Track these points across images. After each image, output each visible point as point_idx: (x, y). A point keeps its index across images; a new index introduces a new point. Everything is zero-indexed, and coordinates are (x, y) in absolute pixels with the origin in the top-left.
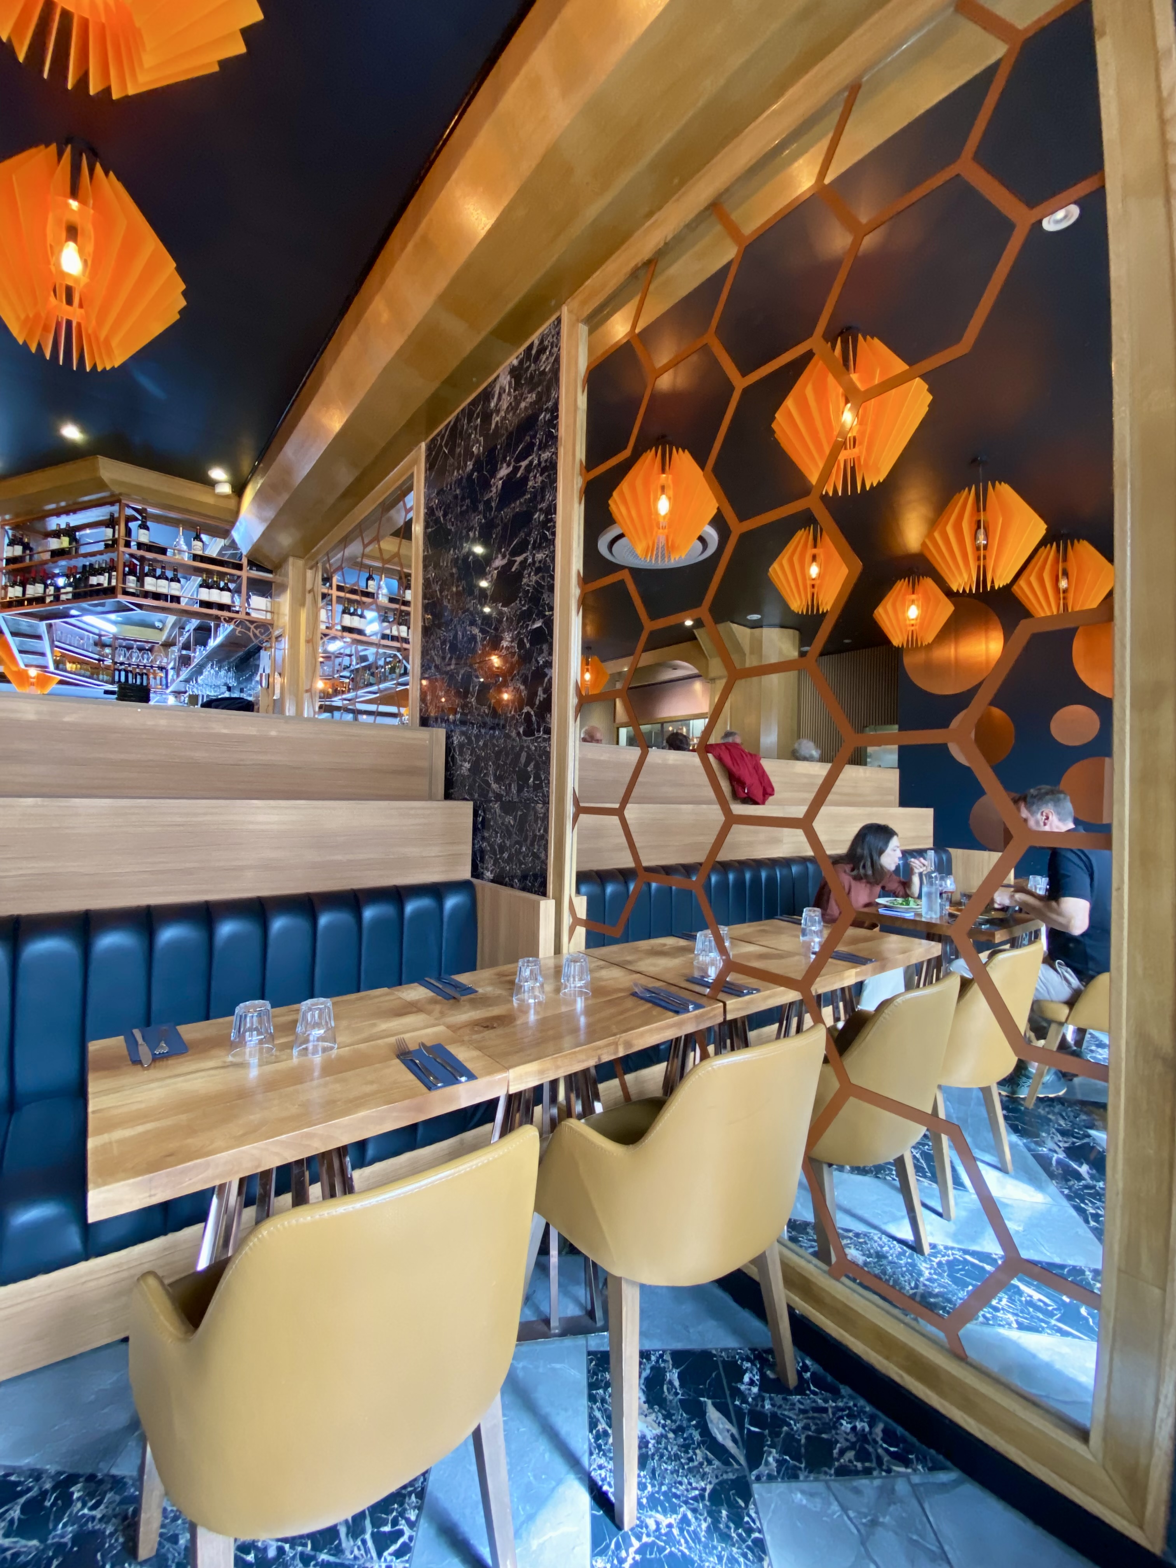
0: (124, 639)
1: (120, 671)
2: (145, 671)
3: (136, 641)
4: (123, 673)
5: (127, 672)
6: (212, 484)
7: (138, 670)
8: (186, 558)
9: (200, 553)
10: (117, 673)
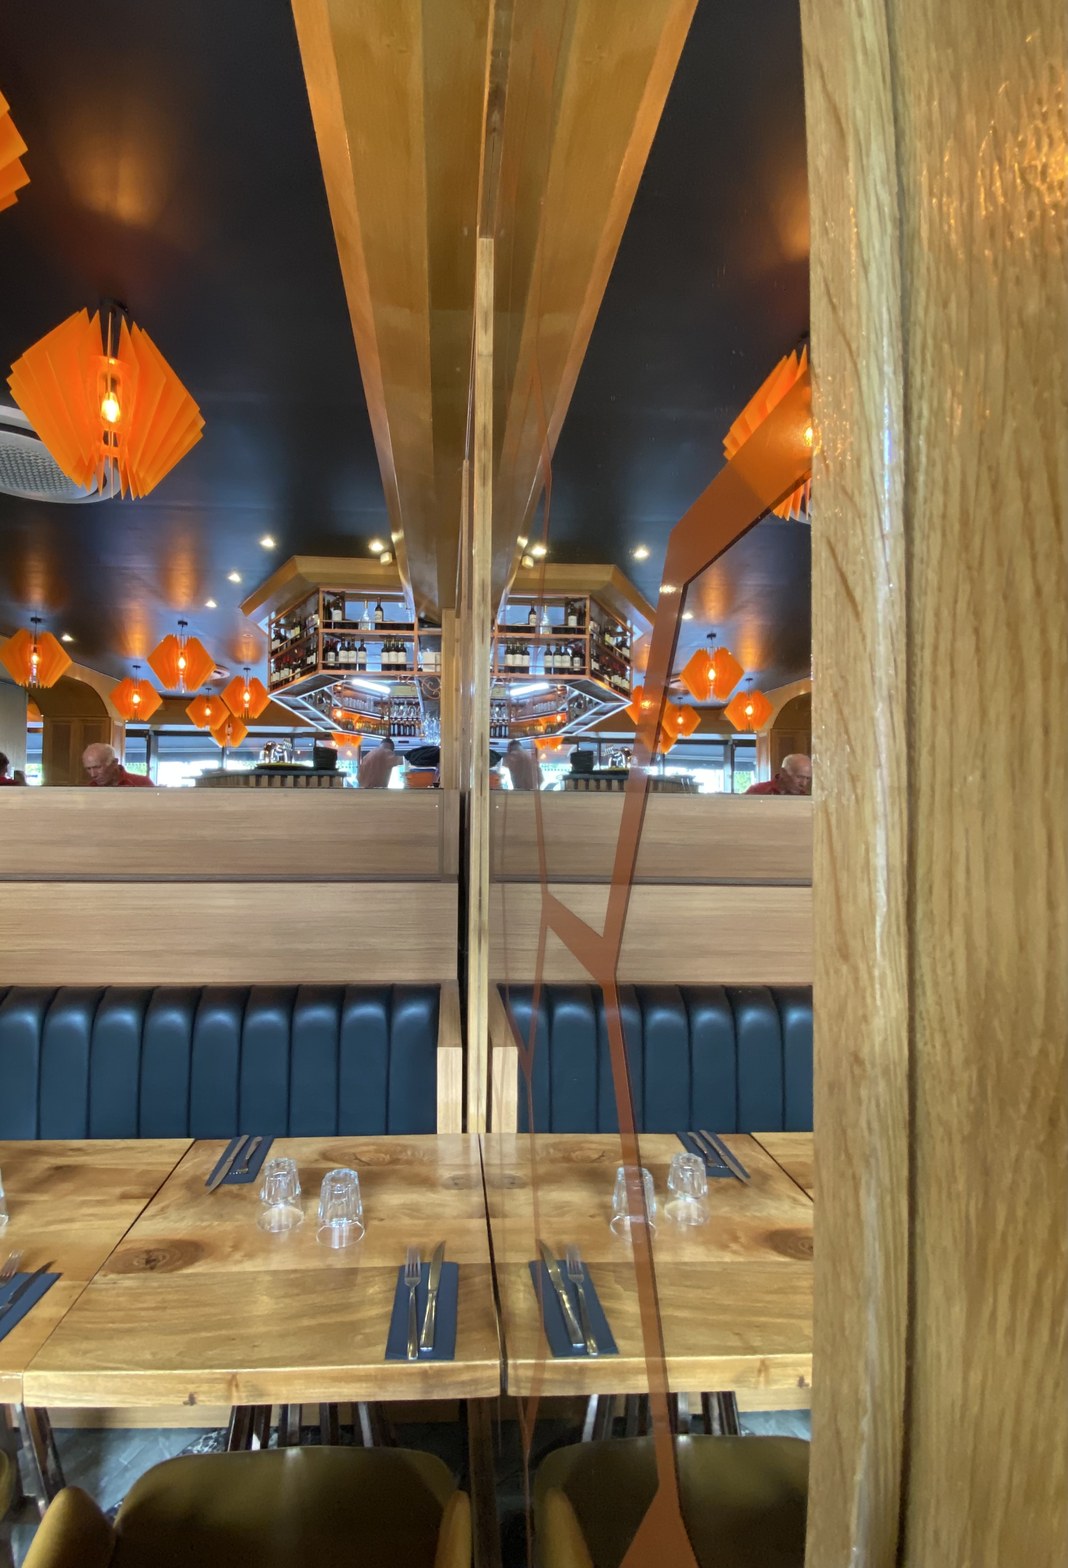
0: (398, 698)
1: (394, 725)
2: (412, 723)
3: (406, 698)
4: (396, 726)
5: (399, 725)
6: (377, 557)
7: (407, 723)
8: (370, 627)
9: (380, 621)
10: (392, 726)
